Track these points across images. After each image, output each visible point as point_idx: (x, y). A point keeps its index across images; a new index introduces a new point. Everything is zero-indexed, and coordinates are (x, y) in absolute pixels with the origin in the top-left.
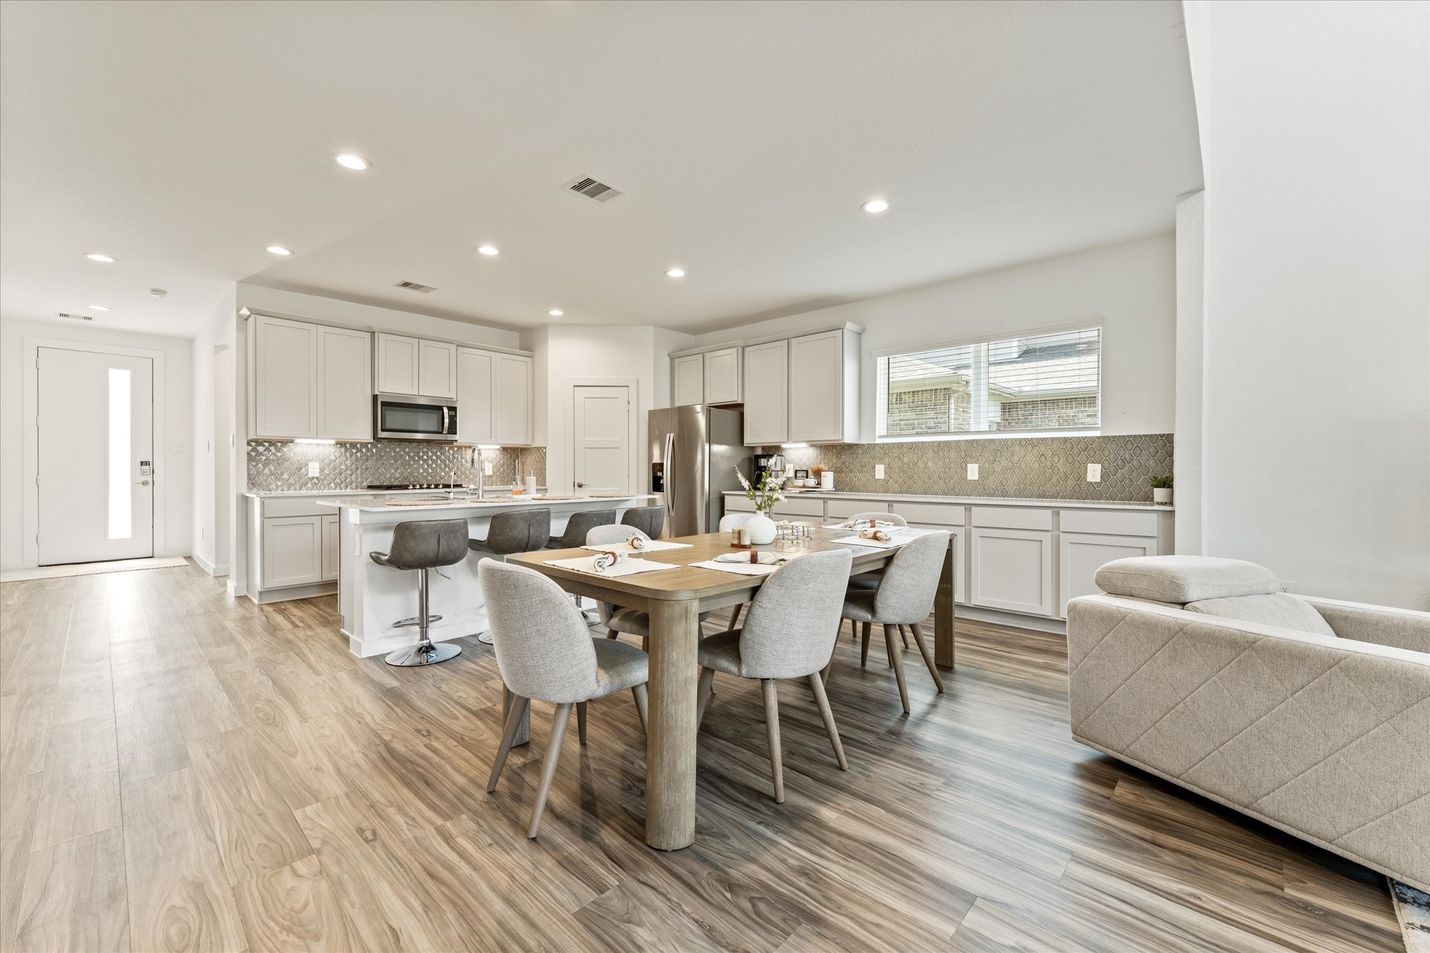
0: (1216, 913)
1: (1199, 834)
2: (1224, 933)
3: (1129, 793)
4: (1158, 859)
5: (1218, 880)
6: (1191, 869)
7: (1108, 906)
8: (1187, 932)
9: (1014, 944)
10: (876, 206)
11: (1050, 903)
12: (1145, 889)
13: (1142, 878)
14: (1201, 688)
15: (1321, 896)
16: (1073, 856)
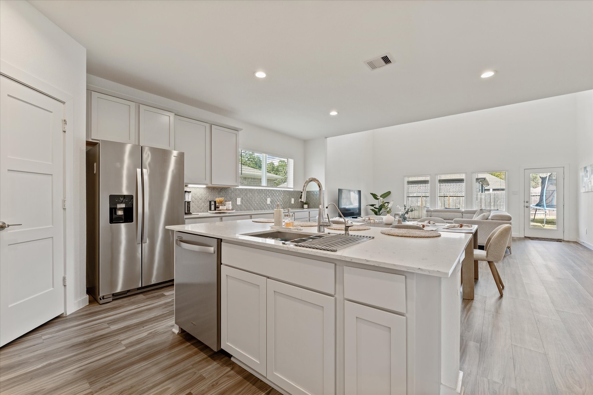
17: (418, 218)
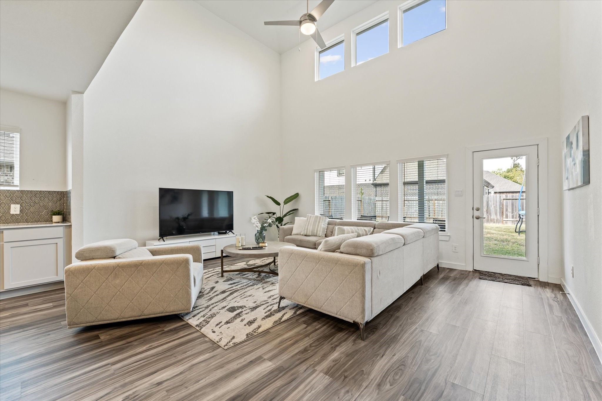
0: (158, 346)
1: (136, 332)
2: (164, 348)
3: (106, 336)
4: (134, 345)
5: (151, 339)
6: (143, 341)
7: (135, 366)
8: (157, 354)
9: (122, 399)
11: (119, 381)
12: (139, 354)
13: (135, 353)
14: (125, 284)
15: (171, 326)
16: (111, 364)
17: (313, 234)
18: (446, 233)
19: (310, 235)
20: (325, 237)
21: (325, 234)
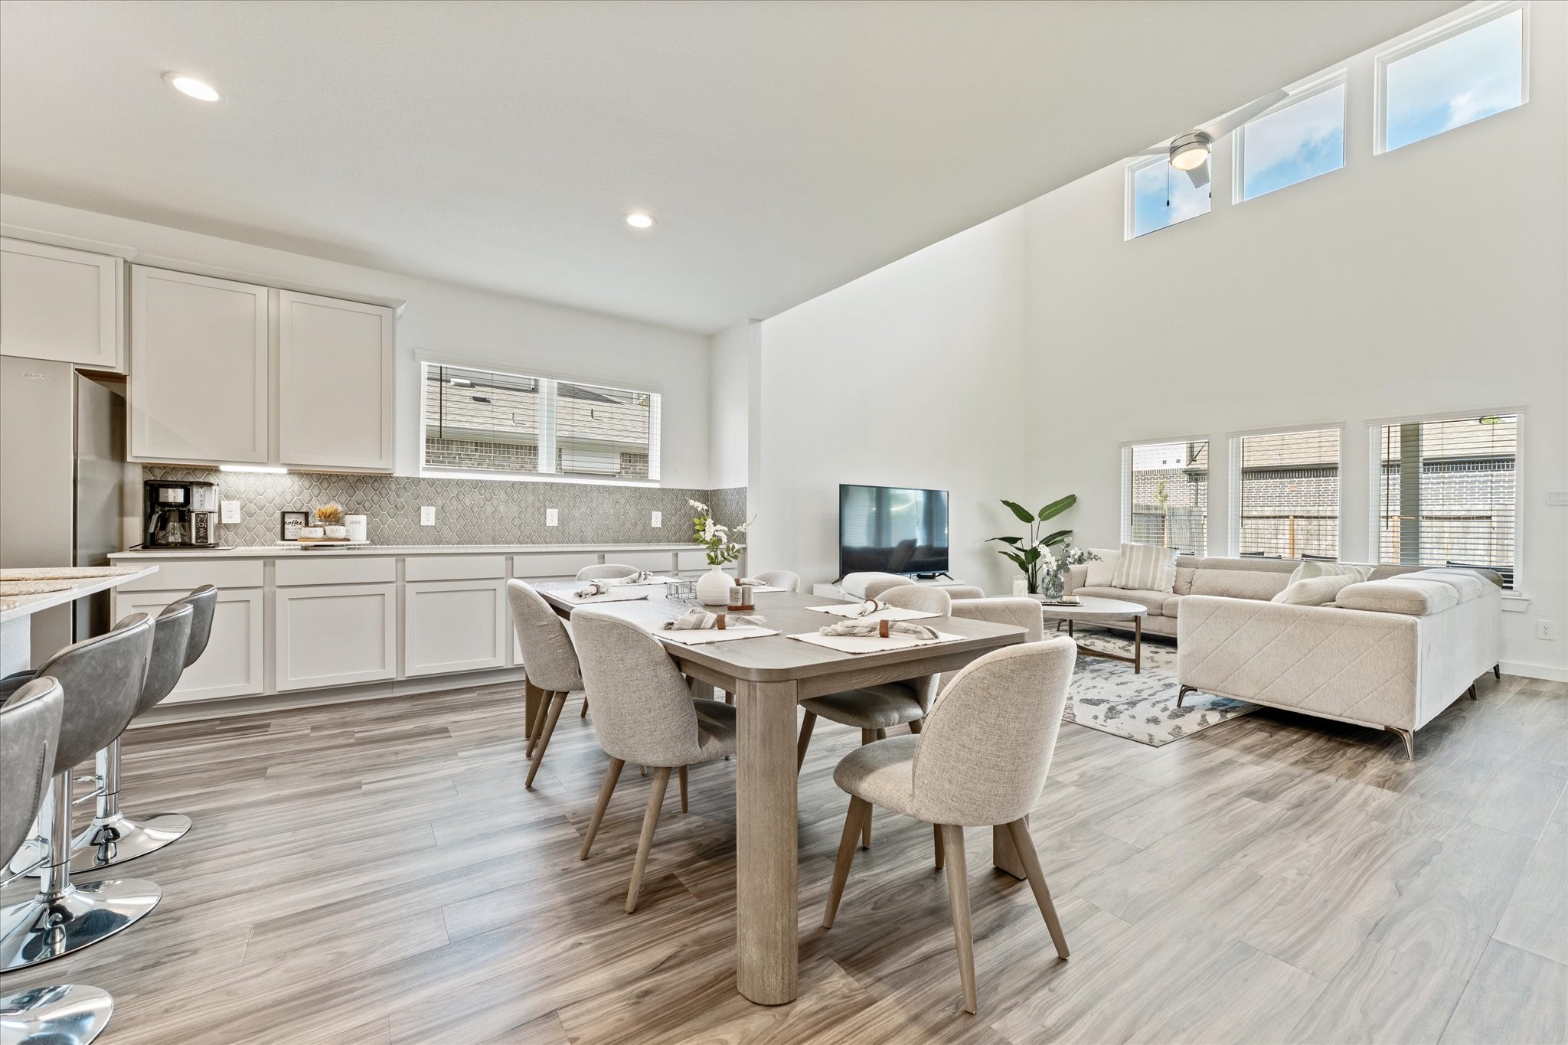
10: (639, 220)
17: (1142, 586)
18: (1517, 593)
19: (1136, 587)
20: (1174, 593)
21: (1173, 587)
